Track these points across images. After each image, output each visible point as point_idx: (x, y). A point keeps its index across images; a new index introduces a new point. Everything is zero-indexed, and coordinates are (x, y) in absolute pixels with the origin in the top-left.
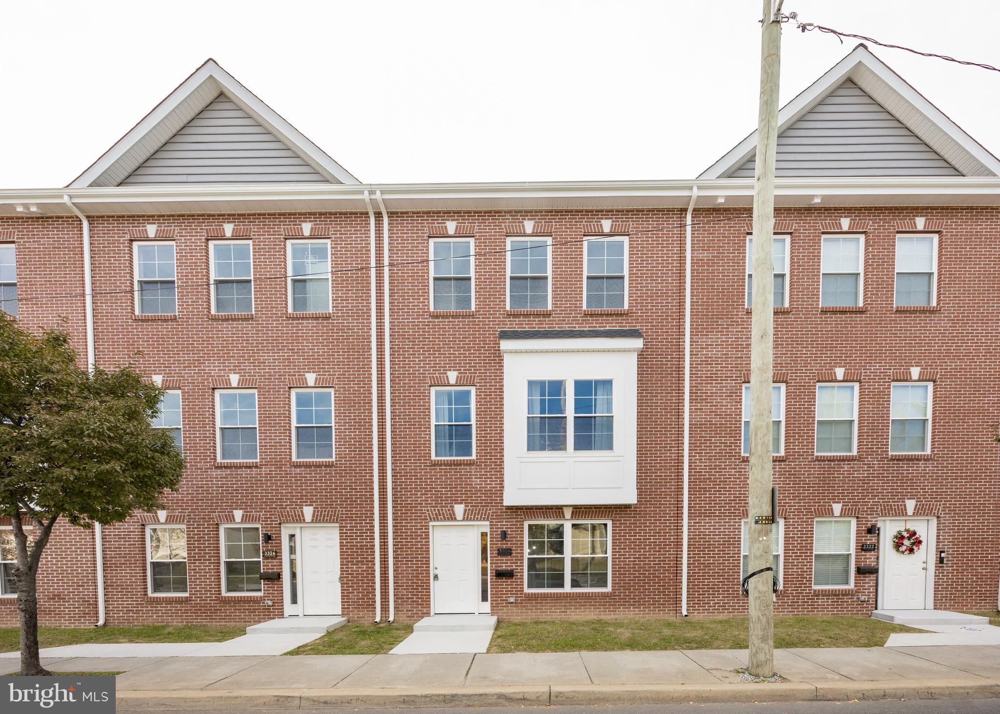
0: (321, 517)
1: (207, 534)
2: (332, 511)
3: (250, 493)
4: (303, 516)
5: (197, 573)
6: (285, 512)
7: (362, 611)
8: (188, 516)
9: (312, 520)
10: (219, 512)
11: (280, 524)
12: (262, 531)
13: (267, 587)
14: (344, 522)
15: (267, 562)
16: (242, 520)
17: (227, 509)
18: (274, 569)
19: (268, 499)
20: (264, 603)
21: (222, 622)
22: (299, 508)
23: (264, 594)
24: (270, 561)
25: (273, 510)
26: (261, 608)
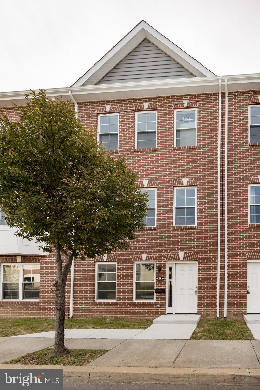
0: (188, 257)
1: (127, 267)
2: (194, 254)
3: (151, 244)
4: (179, 257)
5: (122, 289)
6: (169, 255)
7: (209, 311)
8: (118, 257)
9: (184, 259)
10: (134, 255)
11: (166, 261)
12: (156, 265)
13: (158, 297)
14: (200, 260)
15: (158, 283)
16: (146, 259)
17: (139, 253)
18: (162, 287)
19: (160, 248)
20: (156, 306)
21: (133, 316)
22: (177, 252)
23: (156, 301)
24: (160, 282)
25: (163, 254)
26: (154, 309)
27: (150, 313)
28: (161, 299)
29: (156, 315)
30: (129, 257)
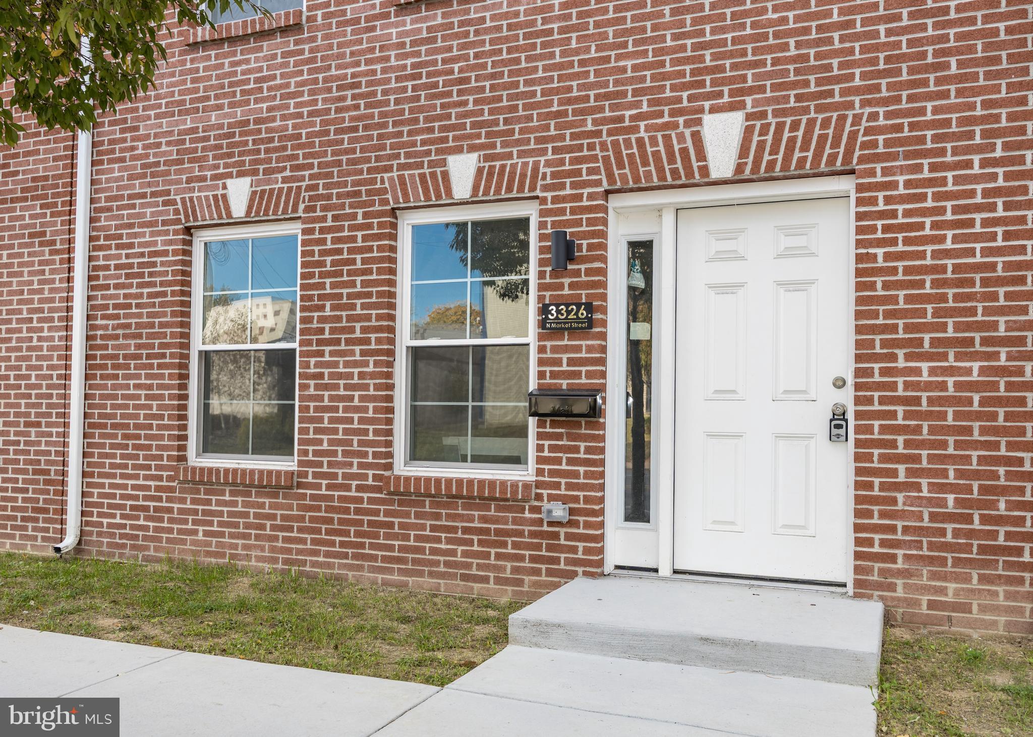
0: (774, 151)
1: (361, 250)
2: (826, 123)
4: (701, 155)
5: (326, 387)
6: (628, 145)
7: (957, 578)
8: (309, 188)
9: (739, 168)
10: (401, 167)
11: (608, 192)
12: (542, 225)
13: (552, 448)
14: (878, 167)
15: (555, 349)
16: (476, 188)
17: (428, 153)
18: (578, 375)
19: (569, 101)
20: (537, 510)
21: (390, 571)
22: (687, 124)
23: (540, 472)
24: (565, 342)
25: (585, 142)
26: (527, 528)
27: (499, 556)
28: (570, 462)
29: (537, 572)
30: (373, 181)
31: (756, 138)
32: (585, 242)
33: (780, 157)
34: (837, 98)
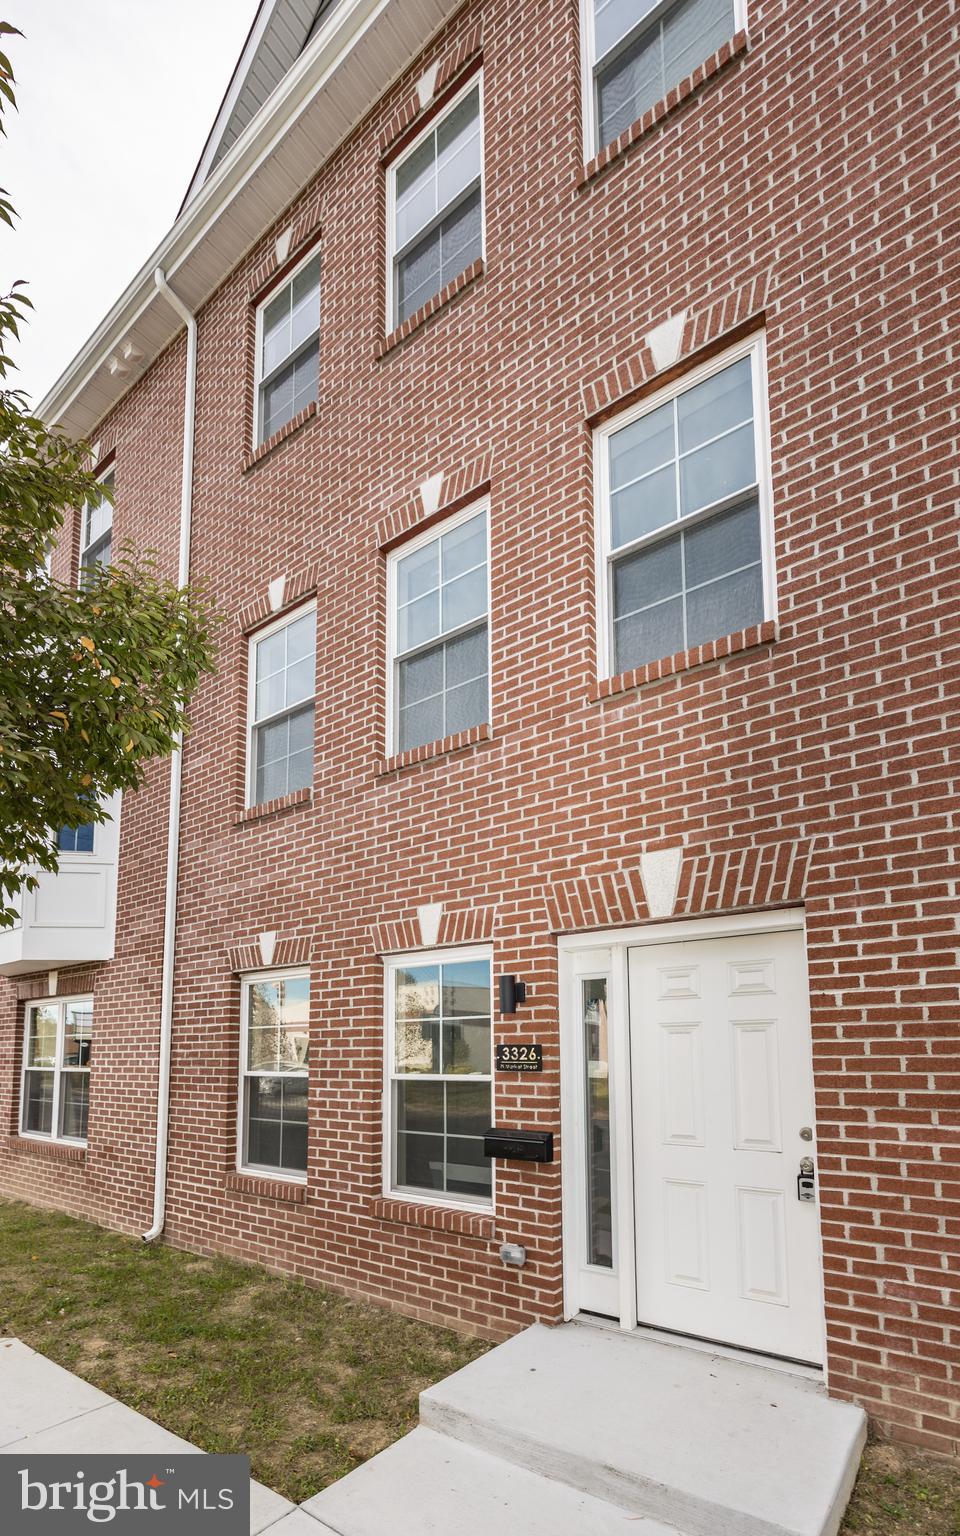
0: (714, 887)
1: (353, 993)
2: (768, 854)
4: (640, 895)
5: (328, 1114)
6: (571, 888)
9: (679, 907)
10: (383, 918)
11: (555, 936)
12: (497, 969)
15: (510, 1089)
16: (441, 935)
19: (517, 850)
20: (497, 1248)
22: (626, 864)
24: (519, 1083)
25: (532, 887)
26: (489, 1266)
27: (465, 1290)
28: (526, 1203)
29: (499, 1312)
30: (361, 931)
31: (695, 874)
32: (534, 985)
33: (721, 892)
34: (780, 827)
